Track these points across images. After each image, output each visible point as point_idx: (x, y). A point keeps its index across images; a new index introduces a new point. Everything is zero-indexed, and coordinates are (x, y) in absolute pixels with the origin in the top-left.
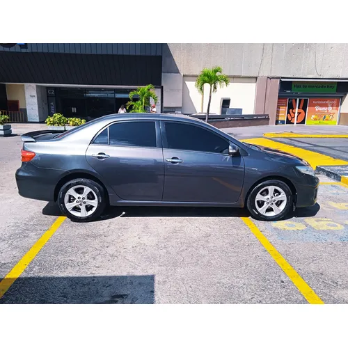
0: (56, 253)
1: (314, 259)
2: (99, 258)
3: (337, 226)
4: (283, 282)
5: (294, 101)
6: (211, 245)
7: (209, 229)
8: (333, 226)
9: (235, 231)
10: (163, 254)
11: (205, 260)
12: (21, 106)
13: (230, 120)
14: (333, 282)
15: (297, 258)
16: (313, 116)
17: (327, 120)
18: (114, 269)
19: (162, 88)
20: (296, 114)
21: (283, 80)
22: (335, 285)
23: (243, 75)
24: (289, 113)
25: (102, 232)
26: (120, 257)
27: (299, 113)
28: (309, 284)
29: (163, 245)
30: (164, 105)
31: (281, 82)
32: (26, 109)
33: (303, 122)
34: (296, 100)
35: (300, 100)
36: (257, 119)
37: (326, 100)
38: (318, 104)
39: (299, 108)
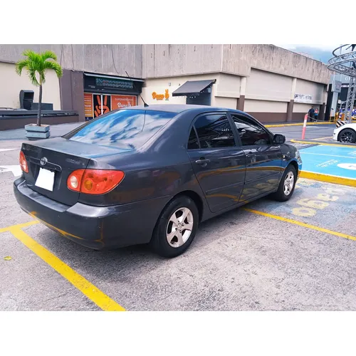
3: (321, 203)
5: (98, 97)
13: (44, 117)
20: (102, 111)
21: (87, 75)
24: (95, 109)
27: (105, 110)
31: (85, 77)
34: (100, 96)
35: (104, 96)
36: (68, 115)
37: (125, 97)
38: (119, 101)
39: (104, 105)
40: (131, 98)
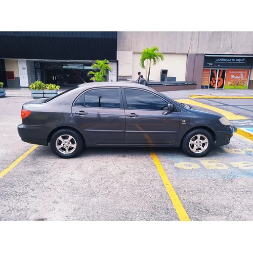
0: (6, 186)
1: (198, 192)
2: (37, 190)
3: (223, 166)
4: (168, 209)
6: (124, 180)
7: (126, 168)
8: (220, 166)
9: (145, 170)
10: (85, 187)
11: (115, 192)
12: (16, 76)
13: (167, 85)
14: (207, 210)
15: (185, 191)
16: (229, 83)
17: (240, 85)
18: (44, 198)
19: (117, 62)
20: (217, 81)
21: (206, 56)
22: (207, 212)
23: (177, 52)
24: (211, 80)
25: (45, 170)
26: (52, 190)
27: (219, 80)
28: (187, 212)
29: (87, 180)
30: (119, 75)
31: (205, 57)
32: (19, 78)
33: (222, 87)
34: (217, 70)
35: (220, 71)
36: (187, 85)
37: (239, 71)
38: (233, 74)
39: (219, 77)
40: (245, 71)
